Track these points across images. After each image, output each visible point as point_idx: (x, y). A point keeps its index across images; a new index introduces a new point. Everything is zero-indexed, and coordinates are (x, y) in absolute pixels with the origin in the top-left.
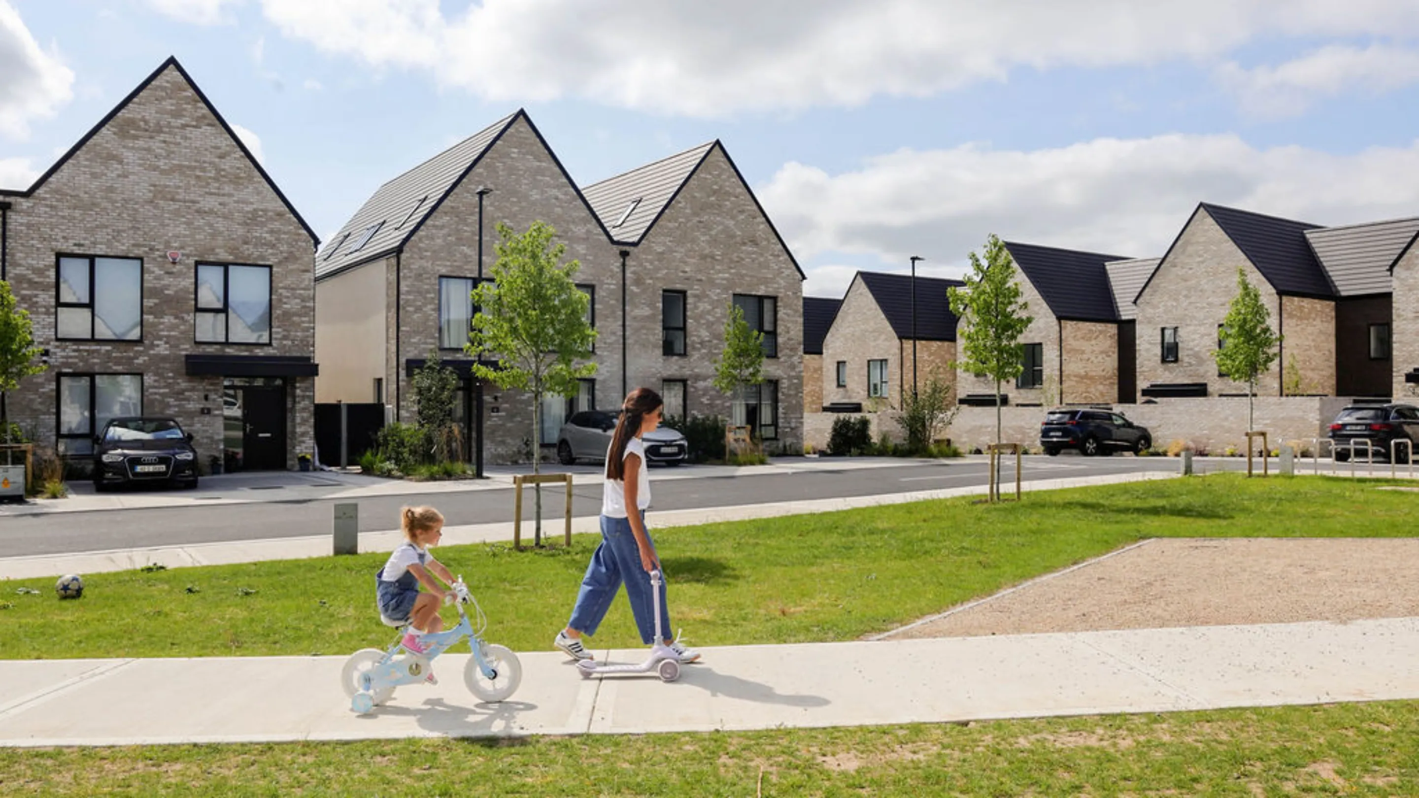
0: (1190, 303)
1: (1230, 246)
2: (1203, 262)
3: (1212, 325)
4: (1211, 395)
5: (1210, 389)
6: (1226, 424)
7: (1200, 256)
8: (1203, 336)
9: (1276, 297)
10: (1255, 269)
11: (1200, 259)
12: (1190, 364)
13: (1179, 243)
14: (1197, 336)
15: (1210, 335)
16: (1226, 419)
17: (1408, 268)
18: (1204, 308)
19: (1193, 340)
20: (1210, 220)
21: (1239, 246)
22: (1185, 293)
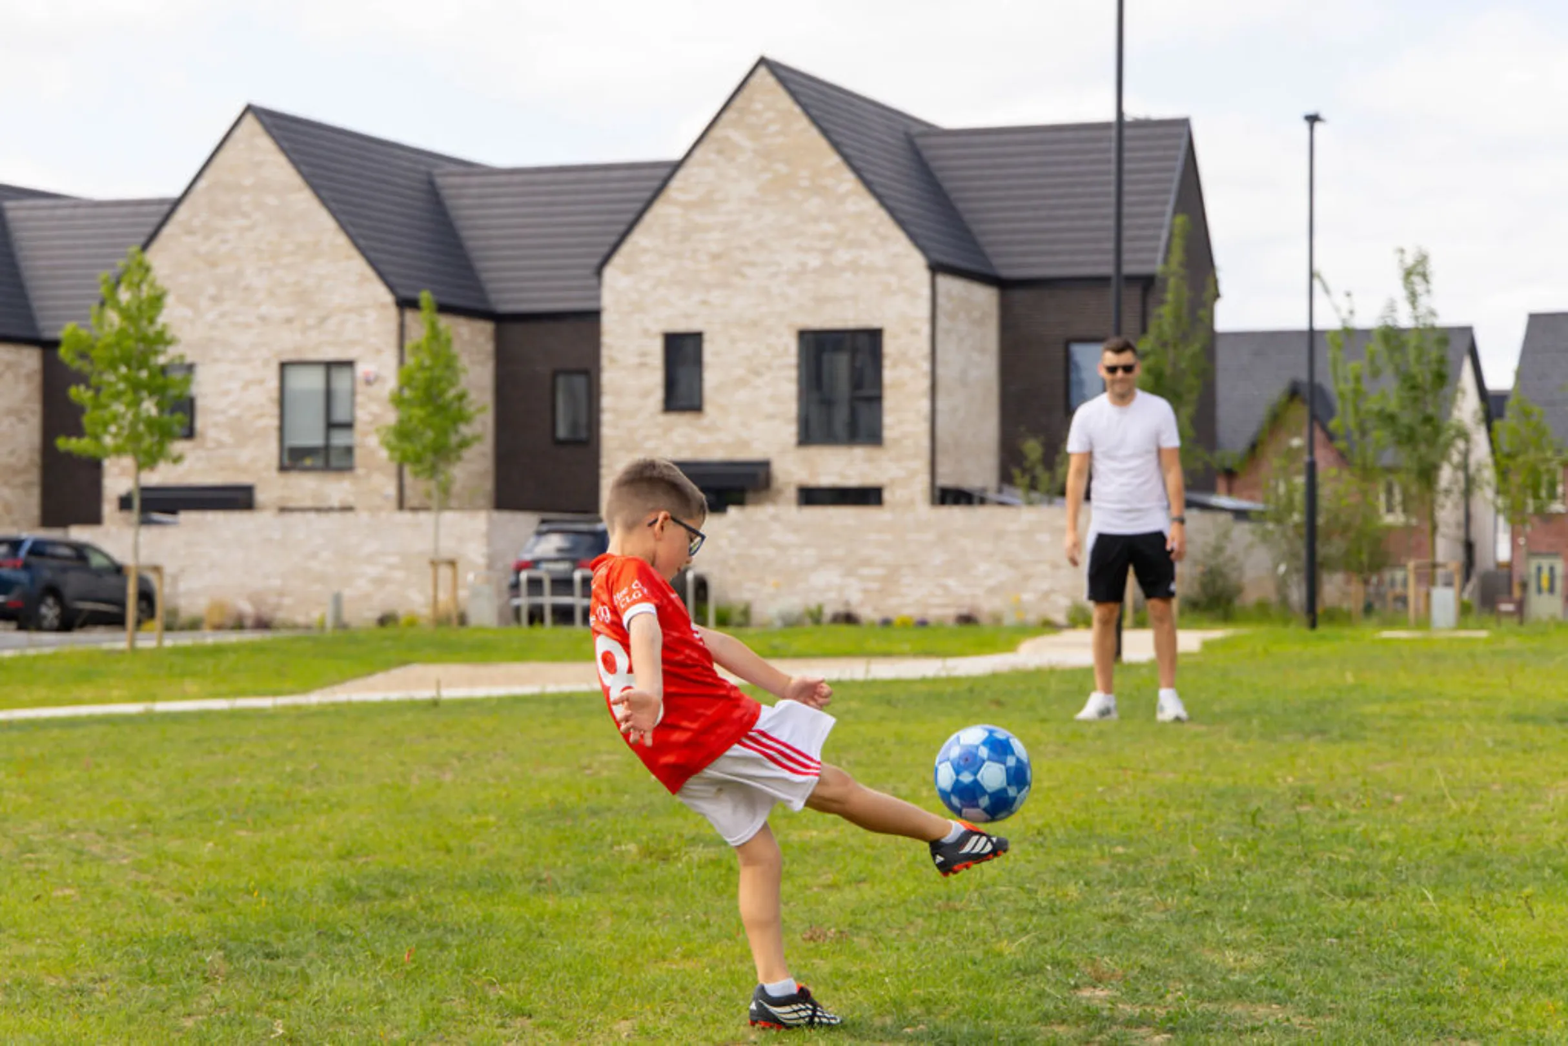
0: (223, 315)
1: (304, 200)
2: (251, 228)
3: (266, 363)
4: (263, 508)
5: (260, 496)
6: (315, 565)
7: (245, 215)
8: (246, 386)
9: (393, 311)
10: (354, 252)
11: (244, 222)
12: (220, 445)
13: (202, 184)
14: (235, 385)
15: (261, 382)
16: (314, 555)
17: (628, 271)
18: (248, 326)
19: (226, 393)
20: (265, 143)
21: (324, 202)
22: (212, 290)
